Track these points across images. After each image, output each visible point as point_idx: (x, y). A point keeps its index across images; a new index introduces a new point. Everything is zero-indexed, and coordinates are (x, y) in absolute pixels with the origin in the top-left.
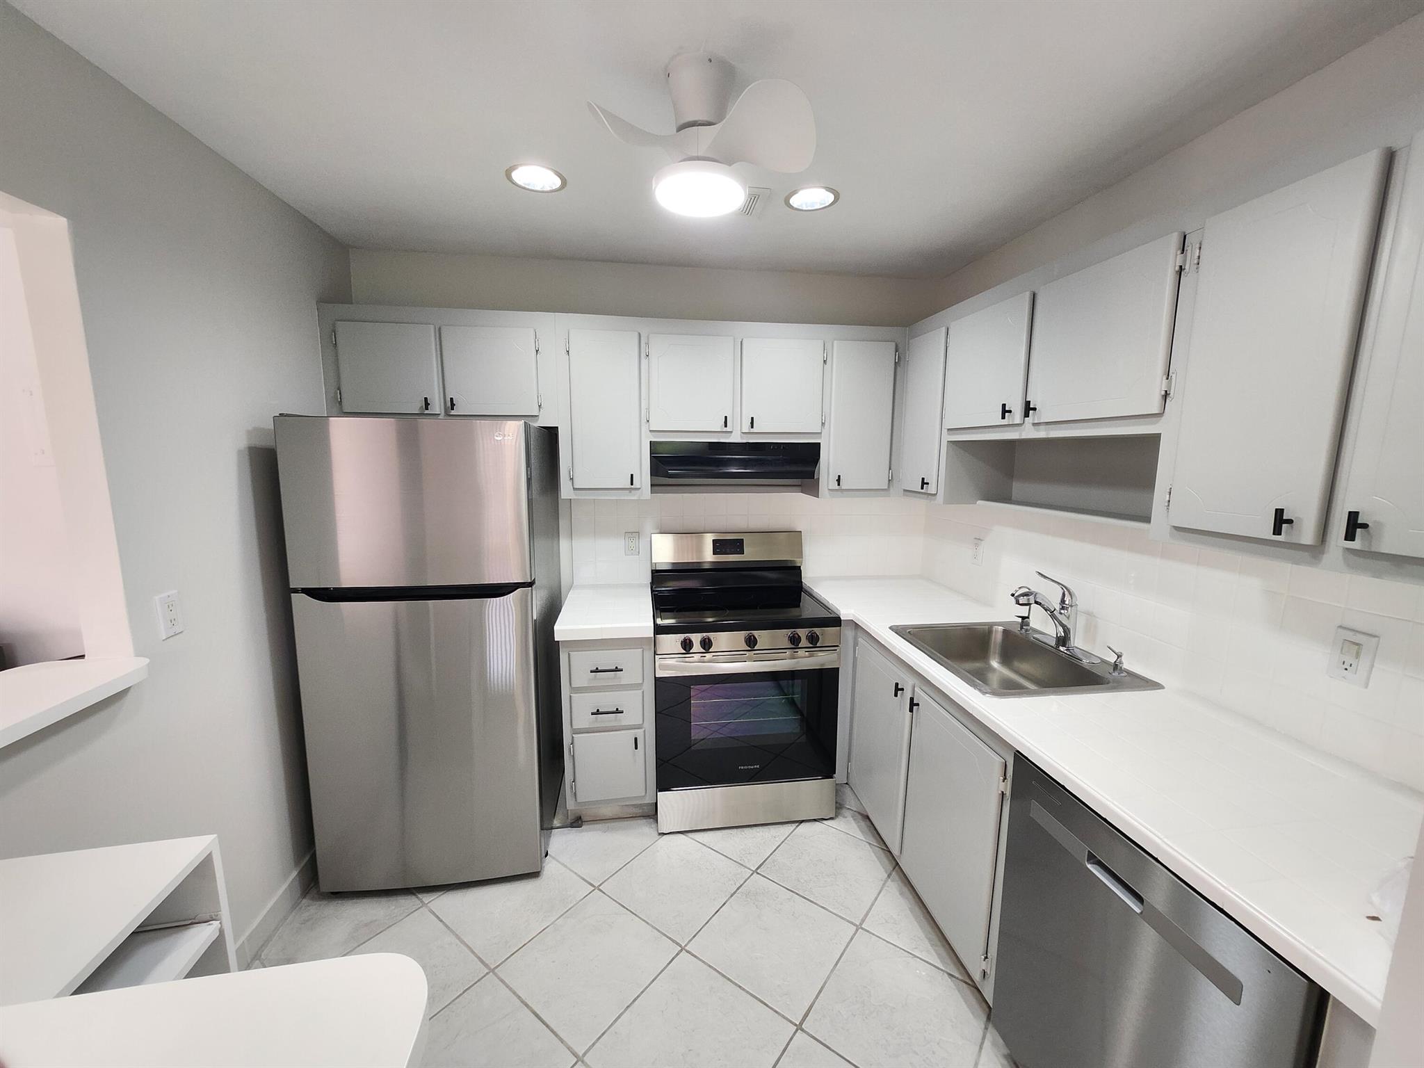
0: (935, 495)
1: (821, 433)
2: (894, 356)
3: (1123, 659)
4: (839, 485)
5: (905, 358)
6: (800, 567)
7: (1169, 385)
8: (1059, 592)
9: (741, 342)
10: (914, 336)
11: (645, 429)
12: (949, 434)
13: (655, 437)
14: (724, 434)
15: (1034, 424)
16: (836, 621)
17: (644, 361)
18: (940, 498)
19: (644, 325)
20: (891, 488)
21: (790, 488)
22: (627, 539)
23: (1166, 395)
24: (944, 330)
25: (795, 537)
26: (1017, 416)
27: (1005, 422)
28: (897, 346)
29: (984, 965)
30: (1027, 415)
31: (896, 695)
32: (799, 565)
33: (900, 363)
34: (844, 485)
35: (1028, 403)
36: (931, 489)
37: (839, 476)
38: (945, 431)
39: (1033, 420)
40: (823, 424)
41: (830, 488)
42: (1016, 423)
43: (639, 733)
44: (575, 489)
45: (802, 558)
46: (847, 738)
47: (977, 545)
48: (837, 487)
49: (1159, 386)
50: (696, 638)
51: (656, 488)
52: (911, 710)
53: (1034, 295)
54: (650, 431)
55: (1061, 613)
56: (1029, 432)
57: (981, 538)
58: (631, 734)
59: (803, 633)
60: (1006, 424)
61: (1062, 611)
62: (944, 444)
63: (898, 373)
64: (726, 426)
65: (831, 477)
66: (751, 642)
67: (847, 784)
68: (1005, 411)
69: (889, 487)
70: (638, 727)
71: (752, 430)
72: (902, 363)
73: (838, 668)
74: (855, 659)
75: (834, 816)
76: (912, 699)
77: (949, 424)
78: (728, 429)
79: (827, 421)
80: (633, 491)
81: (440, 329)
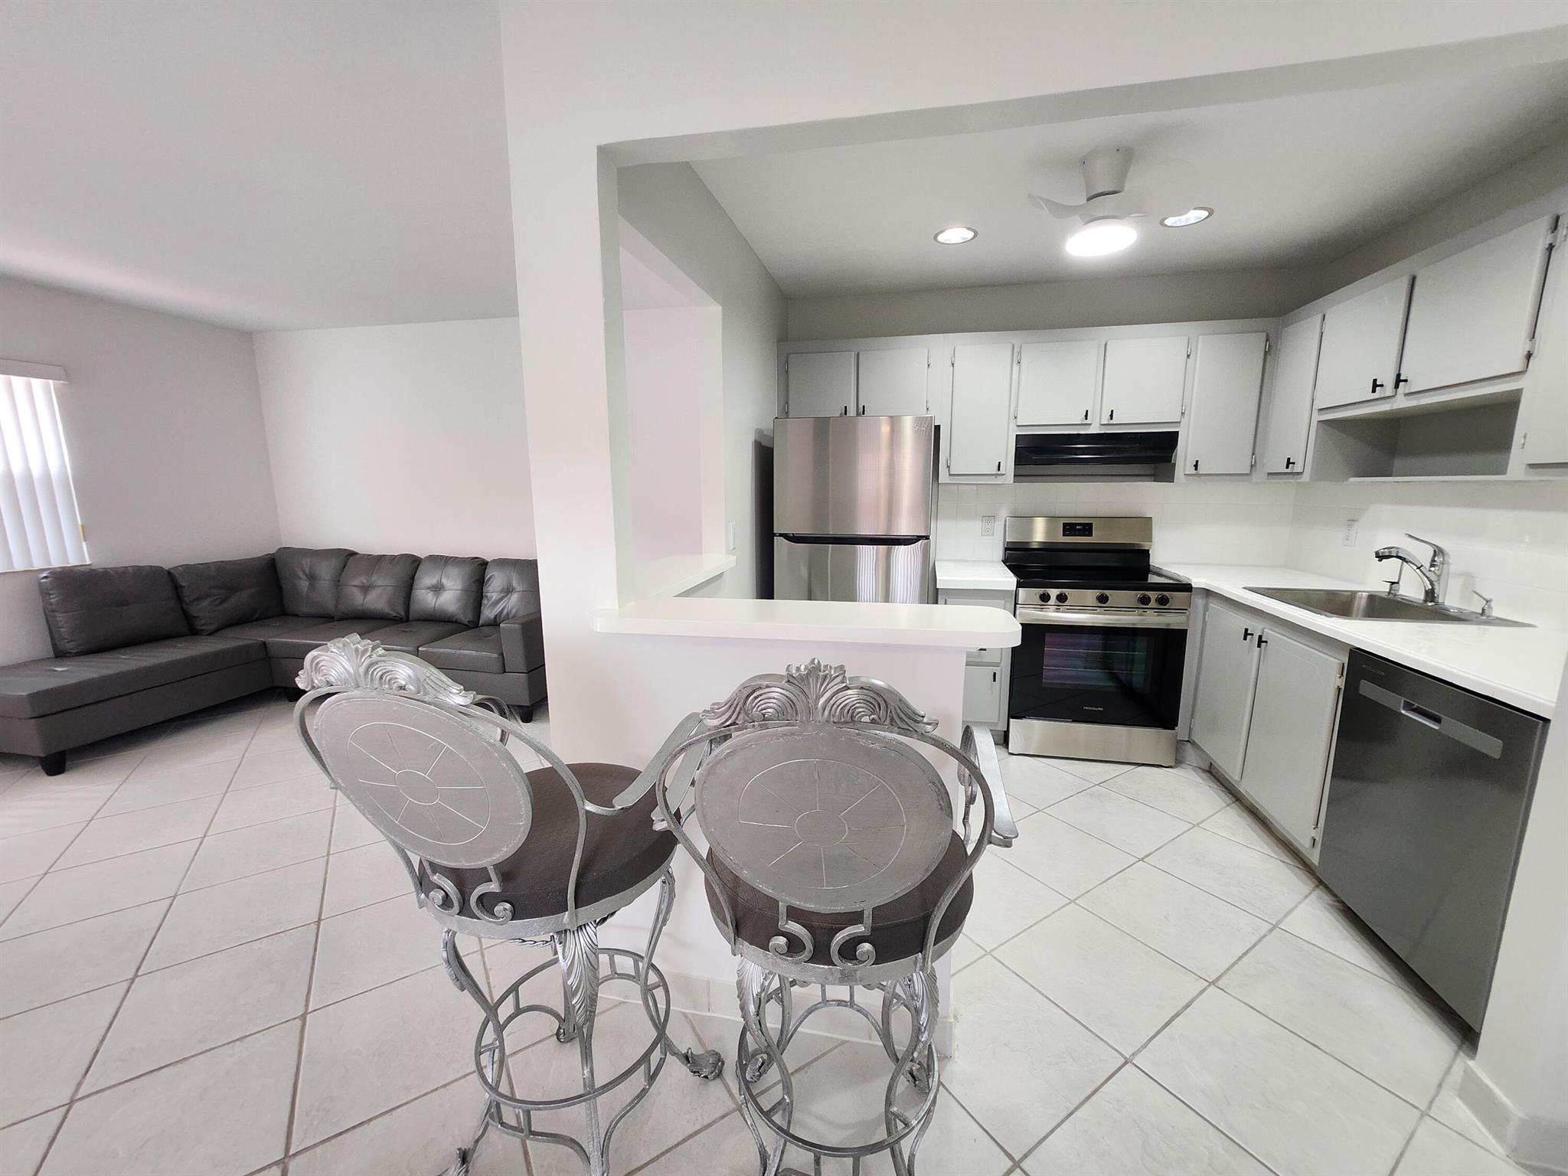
0: (1301, 473)
1: (1179, 422)
2: (1264, 346)
3: (1493, 604)
4: (1196, 469)
5: (1277, 345)
6: (1148, 551)
7: (1533, 347)
8: (1430, 551)
9: (1106, 344)
10: (1286, 325)
11: (1012, 425)
12: (1319, 414)
13: (1021, 431)
14: (1084, 427)
15: (1406, 395)
16: (1187, 588)
17: (1016, 368)
18: (1306, 477)
19: (1015, 338)
20: (1253, 472)
21: (1141, 478)
22: (984, 522)
23: (1529, 356)
24: (1319, 317)
25: (1145, 524)
26: (1389, 390)
27: (1376, 395)
28: (1267, 336)
29: (1313, 833)
30: (1397, 386)
31: (1245, 639)
32: (1147, 548)
33: (1270, 351)
34: (1202, 470)
35: (1399, 375)
36: (1298, 468)
37: (1197, 462)
38: (1315, 412)
39: (1405, 390)
40: (1183, 413)
41: (1187, 473)
42: (1387, 395)
43: (997, 670)
44: (950, 475)
45: (1151, 542)
46: (1191, 700)
47: (1350, 526)
48: (1194, 472)
49: (1523, 347)
50: (1054, 593)
51: (1019, 478)
52: (1259, 646)
53: (1414, 279)
54: (1018, 426)
55: (1430, 571)
56: (1401, 403)
57: (1355, 519)
58: (991, 670)
59: (1153, 595)
60: (1378, 397)
61: (1433, 569)
62: (1314, 424)
63: (1268, 361)
64: (1086, 419)
65: (1188, 462)
66: (1103, 599)
67: (1188, 741)
68: (1375, 385)
69: (1251, 471)
70: (996, 665)
71: (1111, 422)
72: (1272, 352)
73: (1187, 630)
74: (1204, 623)
75: (1173, 764)
76: (1260, 637)
77: (1318, 405)
78: (1088, 422)
79: (1188, 408)
80: (998, 477)
81: (858, 355)
